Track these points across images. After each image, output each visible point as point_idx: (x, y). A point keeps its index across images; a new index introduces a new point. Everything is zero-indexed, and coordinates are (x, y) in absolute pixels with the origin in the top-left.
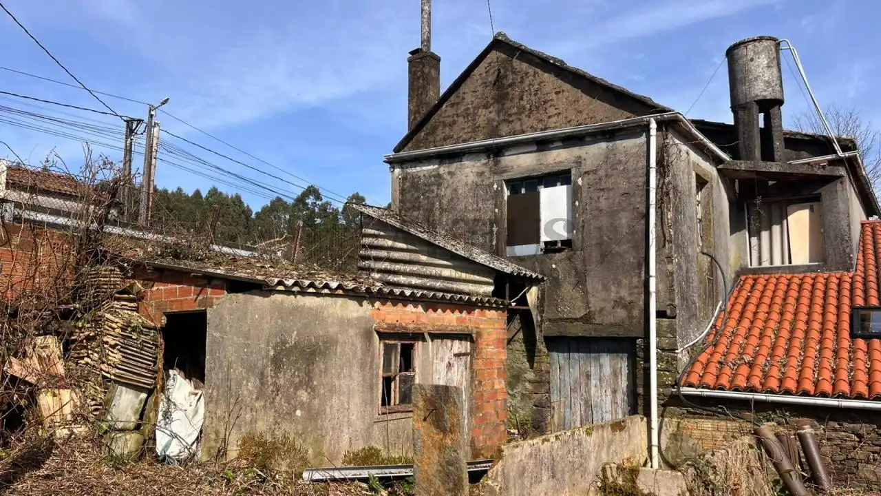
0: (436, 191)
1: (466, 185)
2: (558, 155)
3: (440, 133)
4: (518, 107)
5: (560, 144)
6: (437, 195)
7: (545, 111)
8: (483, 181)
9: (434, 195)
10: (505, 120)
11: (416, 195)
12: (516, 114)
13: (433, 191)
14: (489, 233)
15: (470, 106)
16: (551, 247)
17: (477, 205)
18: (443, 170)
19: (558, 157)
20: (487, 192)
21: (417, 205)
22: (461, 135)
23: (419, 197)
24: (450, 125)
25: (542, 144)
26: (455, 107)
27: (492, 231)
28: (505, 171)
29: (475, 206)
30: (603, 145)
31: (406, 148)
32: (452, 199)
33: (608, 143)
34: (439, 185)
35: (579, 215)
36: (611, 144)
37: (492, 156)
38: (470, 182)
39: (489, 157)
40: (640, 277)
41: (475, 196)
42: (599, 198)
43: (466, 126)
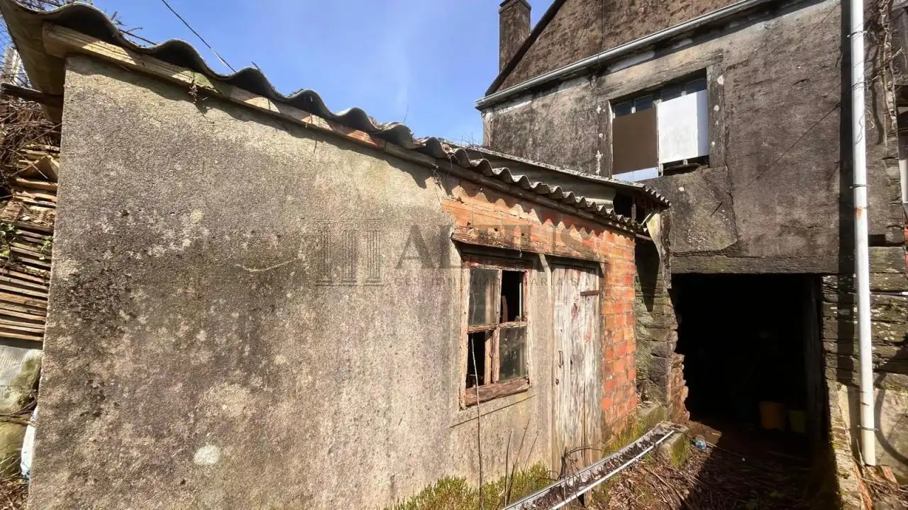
0: (528, 127)
1: (564, 114)
2: (686, 56)
3: (533, 69)
4: (627, 15)
5: (690, 41)
6: (530, 131)
7: (666, 8)
8: (583, 106)
9: (527, 131)
10: (610, 34)
11: (507, 135)
12: (626, 22)
13: (525, 128)
14: (591, 161)
15: (567, 31)
16: (673, 169)
17: (577, 133)
18: (537, 104)
19: (685, 59)
20: (588, 118)
21: (508, 144)
22: (557, 63)
23: (510, 137)
24: (544, 56)
25: (662, 47)
26: (550, 36)
27: (594, 160)
28: (611, 90)
29: (574, 135)
30: (759, 27)
31: (500, 88)
32: (547, 133)
33: (768, 22)
34: (532, 121)
35: (721, 122)
36: (772, 22)
37: (594, 77)
38: (567, 111)
39: (590, 79)
41: (575, 124)
42: (753, 95)
43: (564, 52)
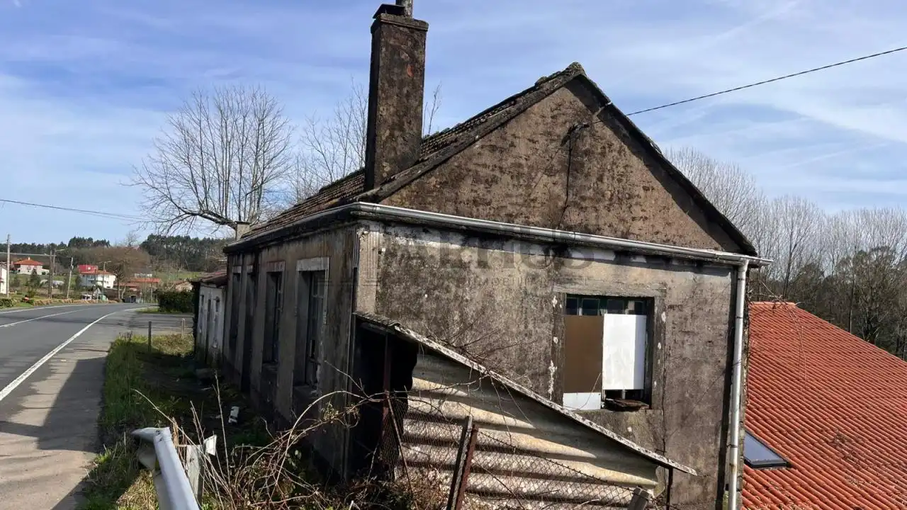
0: (453, 289)
1: (510, 290)
2: (641, 274)
3: (466, 191)
4: (594, 190)
5: (643, 260)
6: (456, 297)
7: (630, 208)
8: (536, 289)
9: (452, 296)
10: (576, 204)
11: (413, 290)
12: (591, 199)
13: (448, 290)
14: (543, 374)
15: (523, 162)
17: (526, 327)
18: (470, 254)
19: (641, 279)
20: (542, 309)
21: (414, 308)
22: (504, 204)
23: (419, 296)
24: (487, 181)
25: (623, 256)
26: (497, 153)
27: (547, 372)
28: (570, 281)
29: (522, 327)
30: (690, 275)
31: (395, 197)
32: (483, 311)
33: (696, 275)
34: (460, 281)
35: (661, 362)
36: (698, 276)
37: (551, 253)
38: (515, 287)
39: (547, 254)
40: (716, 444)
41: (523, 310)
42: (683, 343)
43: (514, 192)
